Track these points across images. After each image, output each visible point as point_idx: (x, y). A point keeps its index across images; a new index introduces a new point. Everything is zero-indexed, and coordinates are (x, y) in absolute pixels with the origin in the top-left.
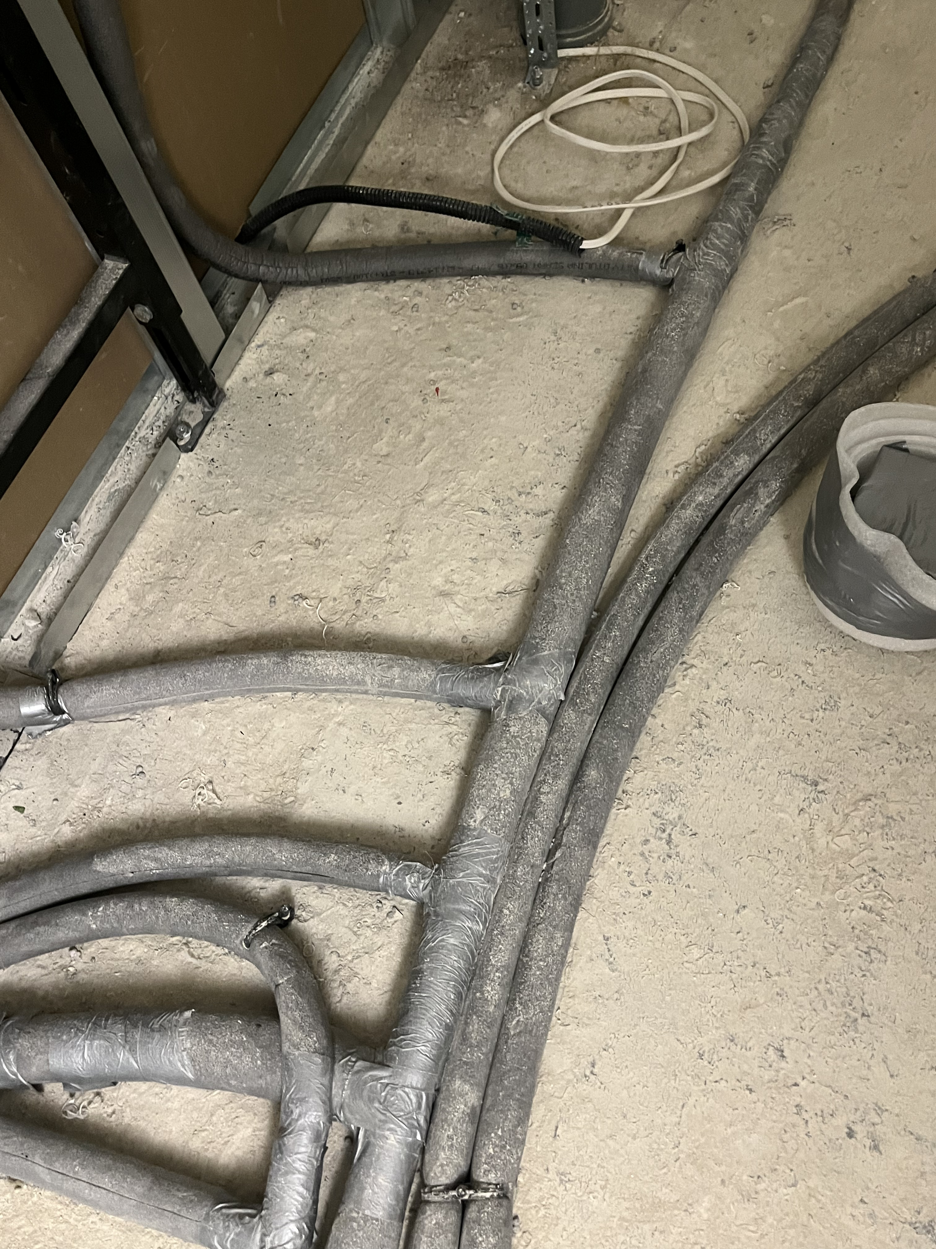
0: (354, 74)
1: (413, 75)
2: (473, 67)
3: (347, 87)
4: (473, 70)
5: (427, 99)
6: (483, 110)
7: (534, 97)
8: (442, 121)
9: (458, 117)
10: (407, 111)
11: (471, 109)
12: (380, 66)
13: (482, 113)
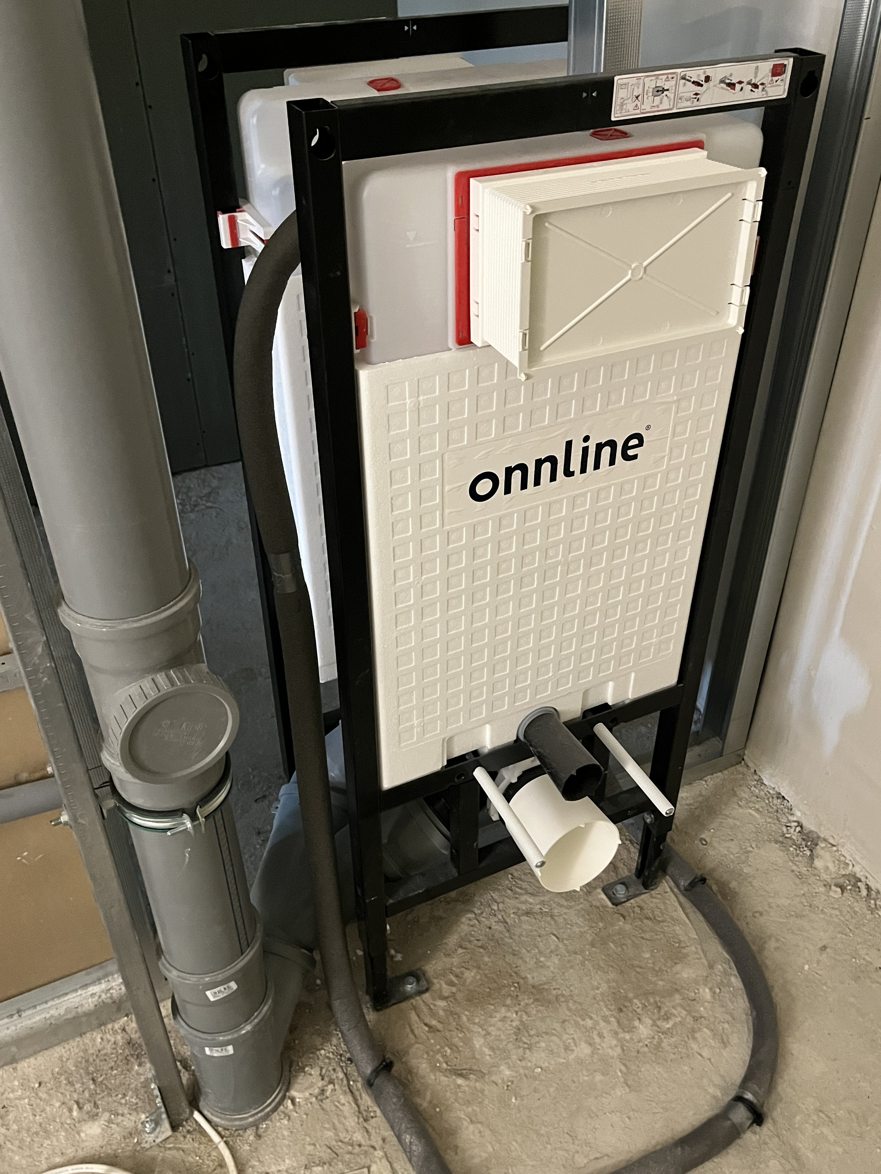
0: (85, 986)
1: (110, 1026)
2: (140, 1065)
3: (67, 994)
4: (136, 1068)
5: (87, 1061)
6: (97, 1115)
7: (136, 1140)
8: (66, 1096)
9: (77, 1103)
10: (64, 1059)
11: (92, 1105)
12: (104, 996)
13: (93, 1117)
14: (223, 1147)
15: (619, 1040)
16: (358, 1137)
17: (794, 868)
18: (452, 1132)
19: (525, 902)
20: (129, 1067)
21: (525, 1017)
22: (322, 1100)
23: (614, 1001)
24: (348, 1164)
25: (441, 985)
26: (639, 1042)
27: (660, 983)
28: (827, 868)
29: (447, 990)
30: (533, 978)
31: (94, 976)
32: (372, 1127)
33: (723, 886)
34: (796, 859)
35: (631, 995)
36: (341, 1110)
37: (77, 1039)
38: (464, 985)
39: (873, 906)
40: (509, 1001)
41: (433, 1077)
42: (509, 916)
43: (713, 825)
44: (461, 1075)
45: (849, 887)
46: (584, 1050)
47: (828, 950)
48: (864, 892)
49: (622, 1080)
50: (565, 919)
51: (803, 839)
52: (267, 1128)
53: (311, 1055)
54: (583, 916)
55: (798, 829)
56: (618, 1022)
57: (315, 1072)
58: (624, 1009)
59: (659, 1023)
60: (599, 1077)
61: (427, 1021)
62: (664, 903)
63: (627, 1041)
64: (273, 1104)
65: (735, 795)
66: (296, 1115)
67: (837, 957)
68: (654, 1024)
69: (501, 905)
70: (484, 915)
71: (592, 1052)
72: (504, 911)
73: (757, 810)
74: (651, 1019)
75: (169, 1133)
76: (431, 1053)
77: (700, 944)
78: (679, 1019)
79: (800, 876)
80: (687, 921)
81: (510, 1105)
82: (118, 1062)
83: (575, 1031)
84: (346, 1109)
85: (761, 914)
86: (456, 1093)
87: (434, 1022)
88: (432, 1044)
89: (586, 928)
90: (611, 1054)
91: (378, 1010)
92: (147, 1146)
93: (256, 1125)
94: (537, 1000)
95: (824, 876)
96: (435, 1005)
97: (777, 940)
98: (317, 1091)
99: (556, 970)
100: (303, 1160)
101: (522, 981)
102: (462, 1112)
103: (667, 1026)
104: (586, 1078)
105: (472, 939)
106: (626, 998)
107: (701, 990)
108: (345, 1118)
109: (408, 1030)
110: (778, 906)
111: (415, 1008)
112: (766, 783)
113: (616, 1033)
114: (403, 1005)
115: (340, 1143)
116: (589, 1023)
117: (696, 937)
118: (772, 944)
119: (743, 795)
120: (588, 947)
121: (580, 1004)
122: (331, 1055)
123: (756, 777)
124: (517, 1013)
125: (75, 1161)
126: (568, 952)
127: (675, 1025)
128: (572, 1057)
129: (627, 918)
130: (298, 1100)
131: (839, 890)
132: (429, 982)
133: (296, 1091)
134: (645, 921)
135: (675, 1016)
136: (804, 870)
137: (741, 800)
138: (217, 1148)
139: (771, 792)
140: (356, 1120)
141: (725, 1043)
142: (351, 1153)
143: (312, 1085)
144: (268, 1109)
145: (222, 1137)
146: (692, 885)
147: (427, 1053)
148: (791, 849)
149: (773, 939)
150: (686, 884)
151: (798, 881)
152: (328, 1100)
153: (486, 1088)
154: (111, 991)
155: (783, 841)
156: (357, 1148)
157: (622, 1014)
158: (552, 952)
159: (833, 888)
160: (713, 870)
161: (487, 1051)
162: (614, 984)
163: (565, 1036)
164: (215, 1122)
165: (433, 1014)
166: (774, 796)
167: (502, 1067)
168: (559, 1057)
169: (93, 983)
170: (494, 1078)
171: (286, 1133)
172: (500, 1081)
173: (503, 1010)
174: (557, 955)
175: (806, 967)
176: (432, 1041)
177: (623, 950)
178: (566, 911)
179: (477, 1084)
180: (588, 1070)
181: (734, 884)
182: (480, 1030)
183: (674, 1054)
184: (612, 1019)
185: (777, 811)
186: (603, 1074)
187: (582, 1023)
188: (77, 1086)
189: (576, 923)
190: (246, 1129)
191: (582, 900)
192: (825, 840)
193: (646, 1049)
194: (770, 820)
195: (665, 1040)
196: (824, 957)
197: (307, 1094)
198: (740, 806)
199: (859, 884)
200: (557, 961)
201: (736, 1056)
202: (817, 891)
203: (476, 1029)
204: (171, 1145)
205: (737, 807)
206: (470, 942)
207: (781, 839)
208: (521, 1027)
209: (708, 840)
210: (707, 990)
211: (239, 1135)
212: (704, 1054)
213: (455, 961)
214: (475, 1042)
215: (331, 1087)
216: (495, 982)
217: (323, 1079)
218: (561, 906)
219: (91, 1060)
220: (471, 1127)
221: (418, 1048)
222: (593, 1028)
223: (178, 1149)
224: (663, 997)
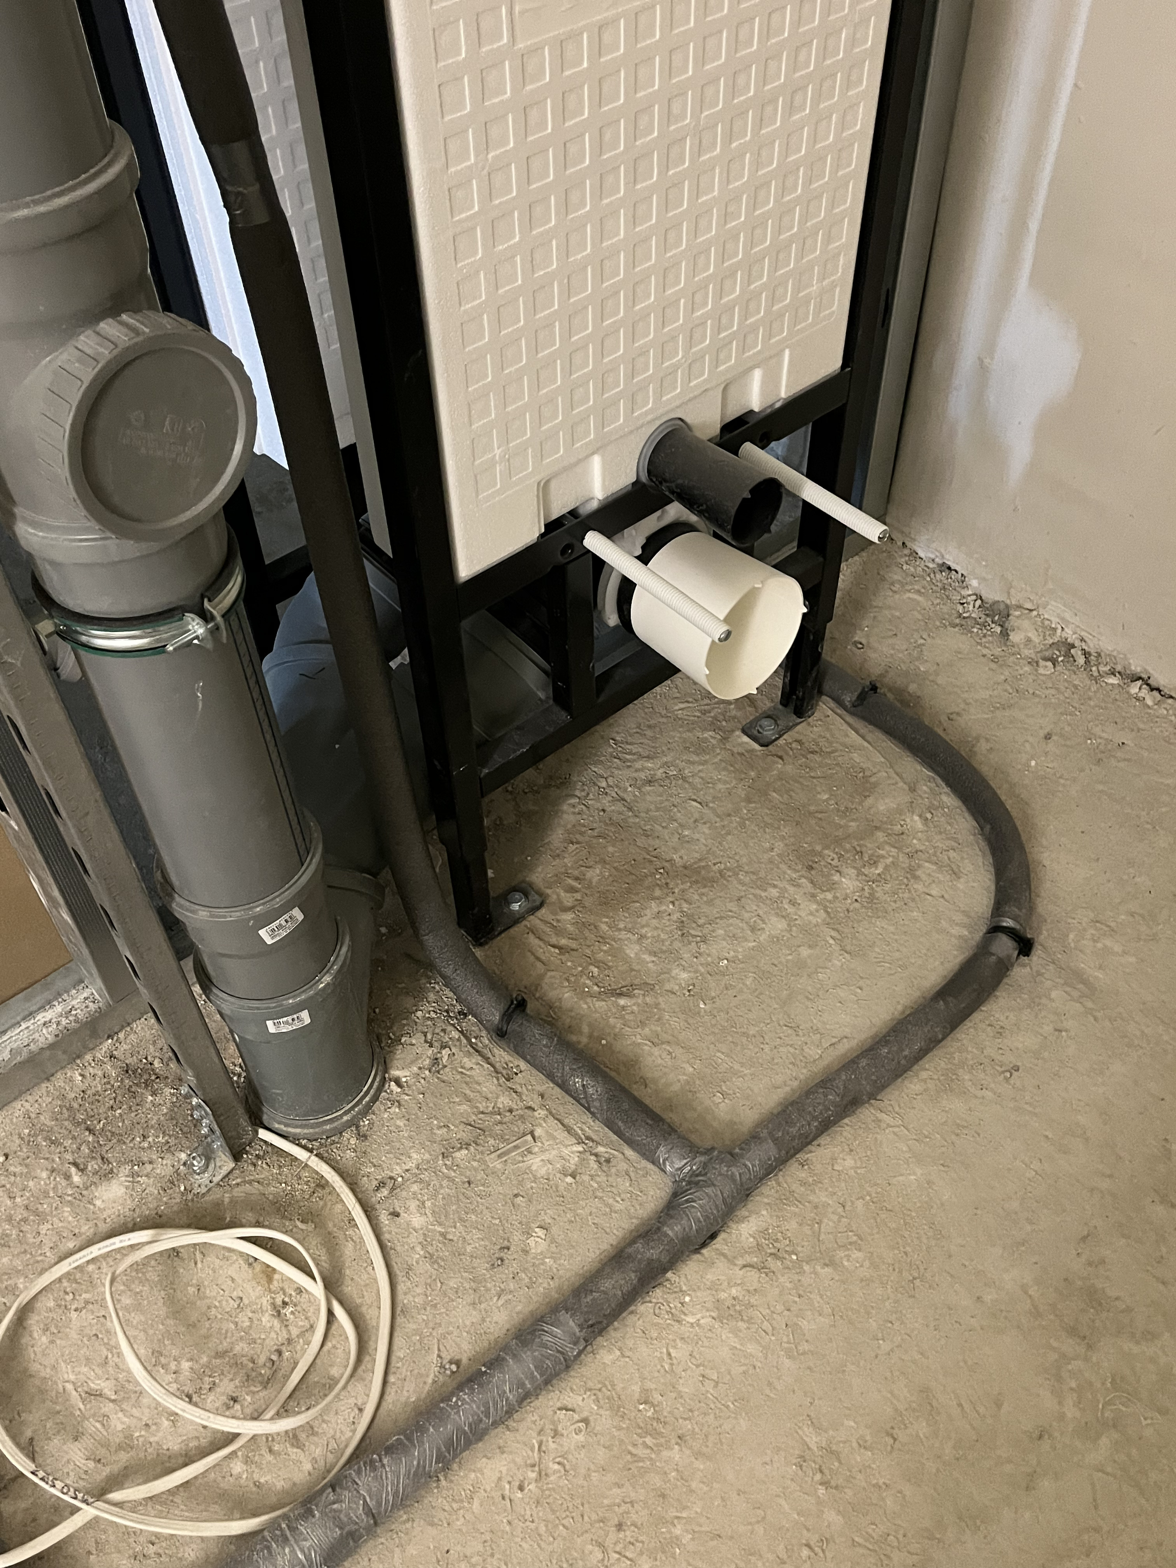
0: (31, 1015)
1: (88, 1057)
2: (154, 1094)
4: (150, 1098)
5: (70, 1108)
6: (111, 1171)
7: (182, 1188)
8: (53, 1161)
9: (75, 1164)
10: (33, 1116)
11: (100, 1161)
12: (64, 1022)
13: (108, 1175)
14: (315, 1163)
15: (819, 903)
16: (504, 1101)
17: (985, 651)
18: (632, 1064)
19: (642, 770)
20: (138, 1100)
21: (685, 906)
22: (438, 1072)
23: (798, 858)
24: (502, 1139)
25: (558, 895)
26: (845, 899)
27: (852, 824)
28: (1029, 640)
29: (568, 899)
30: (681, 857)
31: (39, 1000)
32: (521, 1085)
33: (900, 693)
34: (984, 640)
35: (818, 848)
36: (469, 1076)
37: (44, 1085)
38: (589, 887)
39: (1096, 674)
40: (658, 892)
41: (585, 1006)
42: (625, 790)
43: (866, 623)
44: (621, 995)
45: (1060, 659)
46: (777, 925)
47: (1054, 738)
48: (1081, 660)
49: (838, 948)
50: (702, 778)
51: (987, 615)
52: (371, 1124)
53: (405, 1022)
54: (725, 769)
55: (979, 602)
56: (812, 882)
57: (417, 1040)
58: (814, 865)
59: (866, 871)
60: (805, 952)
61: (554, 940)
62: (828, 729)
63: (830, 902)
64: (372, 1092)
65: (883, 579)
66: (406, 1098)
67: (1068, 743)
68: (860, 873)
69: (610, 780)
70: (591, 796)
71: (789, 925)
72: (617, 786)
73: (918, 592)
74: (854, 868)
75: (232, 1165)
76: (573, 979)
77: (891, 767)
78: (891, 859)
79: (995, 660)
80: (866, 744)
81: (699, 1013)
82: (119, 1098)
83: (758, 906)
84: (477, 1072)
85: (958, 714)
86: (622, 1017)
87: (563, 942)
88: (570, 968)
89: (734, 782)
90: (814, 921)
91: (481, 945)
92: (204, 1190)
93: (354, 1123)
94: (697, 882)
95: (1026, 652)
96: (558, 921)
97: (987, 740)
98: (427, 1062)
99: (710, 841)
100: (438, 1148)
101: (667, 865)
102: (638, 1037)
103: (877, 872)
104: (790, 957)
105: (583, 829)
106: (813, 852)
107: (908, 820)
108: (479, 1084)
109: (532, 958)
110: (976, 701)
111: (532, 931)
112: (921, 554)
113: (813, 896)
114: (513, 931)
115: (481, 1116)
116: (774, 892)
117: (883, 760)
118: (983, 746)
119: (896, 577)
120: (743, 804)
121: (753, 873)
122: (433, 1015)
123: (906, 552)
124: (673, 903)
125: (97, 1238)
126: (718, 816)
127: (886, 868)
128: (763, 938)
129: (785, 757)
130: (404, 1080)
131: (1049, 664)
132: (540, 894)
133: (398, 1069)
134: (810, 756)
135: (883, 857)
136: (997, 651)
137: (893, 584)
138: (306, 1165)
139: (931, 565)
140: (495, 1080)
141: (956, 874)
142: (500, 1123)
143: (418, 1056)
144: (367, 1099)
145: (311, 1151)
146: (862, 697)
147: (568, 980)
148: (975, 630)
149: (982, 741)
150: (854, 699)
151: (993, 666)
152: (447, 1070)
153: (661, 999)
154: (73, 1012)
155: (962, 623)
156: (508, 1114)
157: (813, 872)
158: (695, 821)
159: (1042, 663)
160: (882, 675)
161: (647, 957)
162: (792, 840)
163: (746, 915)
164: (295, 1134)
165: (559, 931)
166: (937, 570)
167: (674, 972)
168: (746, 940)
169: (42, 1008)
170: (668, 987)
171: (400, 1123)
172: (677, 988)
173: (653, 904)
174: (705, 823)
175: (1033, 763)
176: (569, 964)
177: (791, 796)
178: (701, 767)
179: (648, 999)
180: (789, 948)
181: (912, 688)
182: (630, 935)
183: (895, 902)
184: (803, 880)
185: (944, 589)
186: (810, 947)
187: (763, 894)
188: (68, 1143)
189: (719, 780)
190: (341, 1133)
191: (718, 751)
192: (1019, 607)
193: (857, 905)
194: (938, 601)
195: (878, 889)
196: (1051, 746)
197: (415, 1069)
198: (895, 592)
199: (1073, 651)
200: (707, 831)
201: (975, 884)
202: (1021, 672)
203: (623, 935)
204: (239, 1180)
205: (891, 594)
206: (582, 834)
207: (957, 621)
208: (684, 919)
209: (864, 641)
210: (916, 818)
211: (334, 1142)
212: (933, 892)
213: (568, 861)
214: (628, 952)
215: (446, 1052)
216: (631, 874)
217: (431, 1046)
218: (693, 763)
219: (76, 1106)
220: (656, 1051)
221: (551, 977)
222: (781, 897)
223: (250, 1182)
224: (862, 839)
